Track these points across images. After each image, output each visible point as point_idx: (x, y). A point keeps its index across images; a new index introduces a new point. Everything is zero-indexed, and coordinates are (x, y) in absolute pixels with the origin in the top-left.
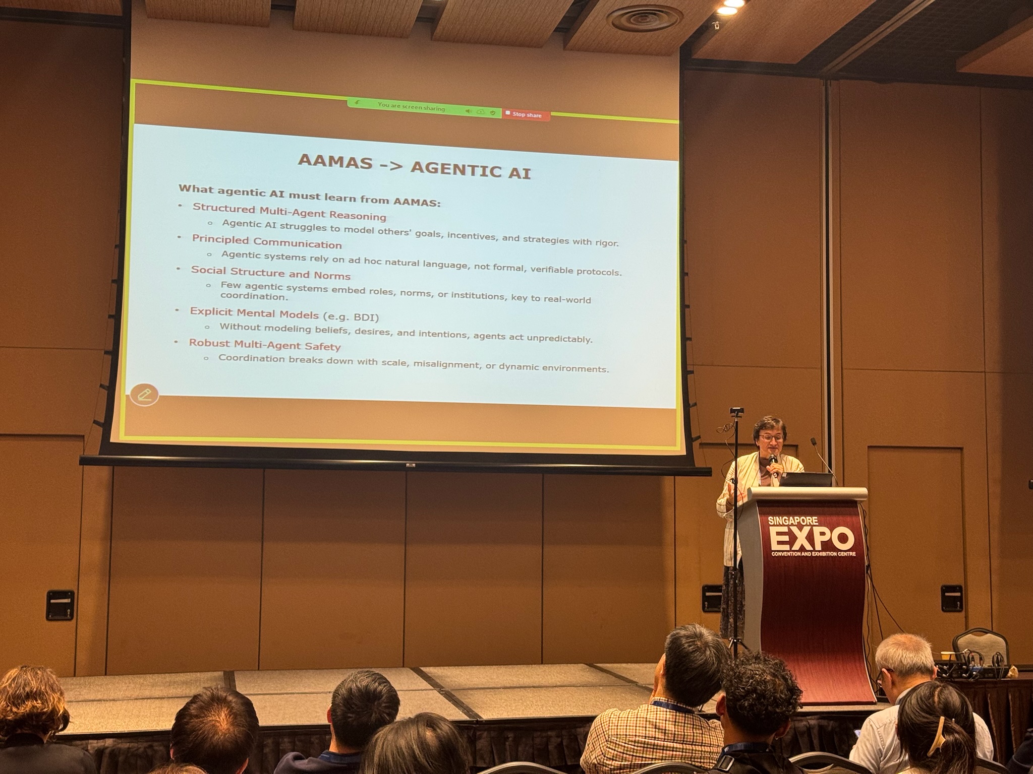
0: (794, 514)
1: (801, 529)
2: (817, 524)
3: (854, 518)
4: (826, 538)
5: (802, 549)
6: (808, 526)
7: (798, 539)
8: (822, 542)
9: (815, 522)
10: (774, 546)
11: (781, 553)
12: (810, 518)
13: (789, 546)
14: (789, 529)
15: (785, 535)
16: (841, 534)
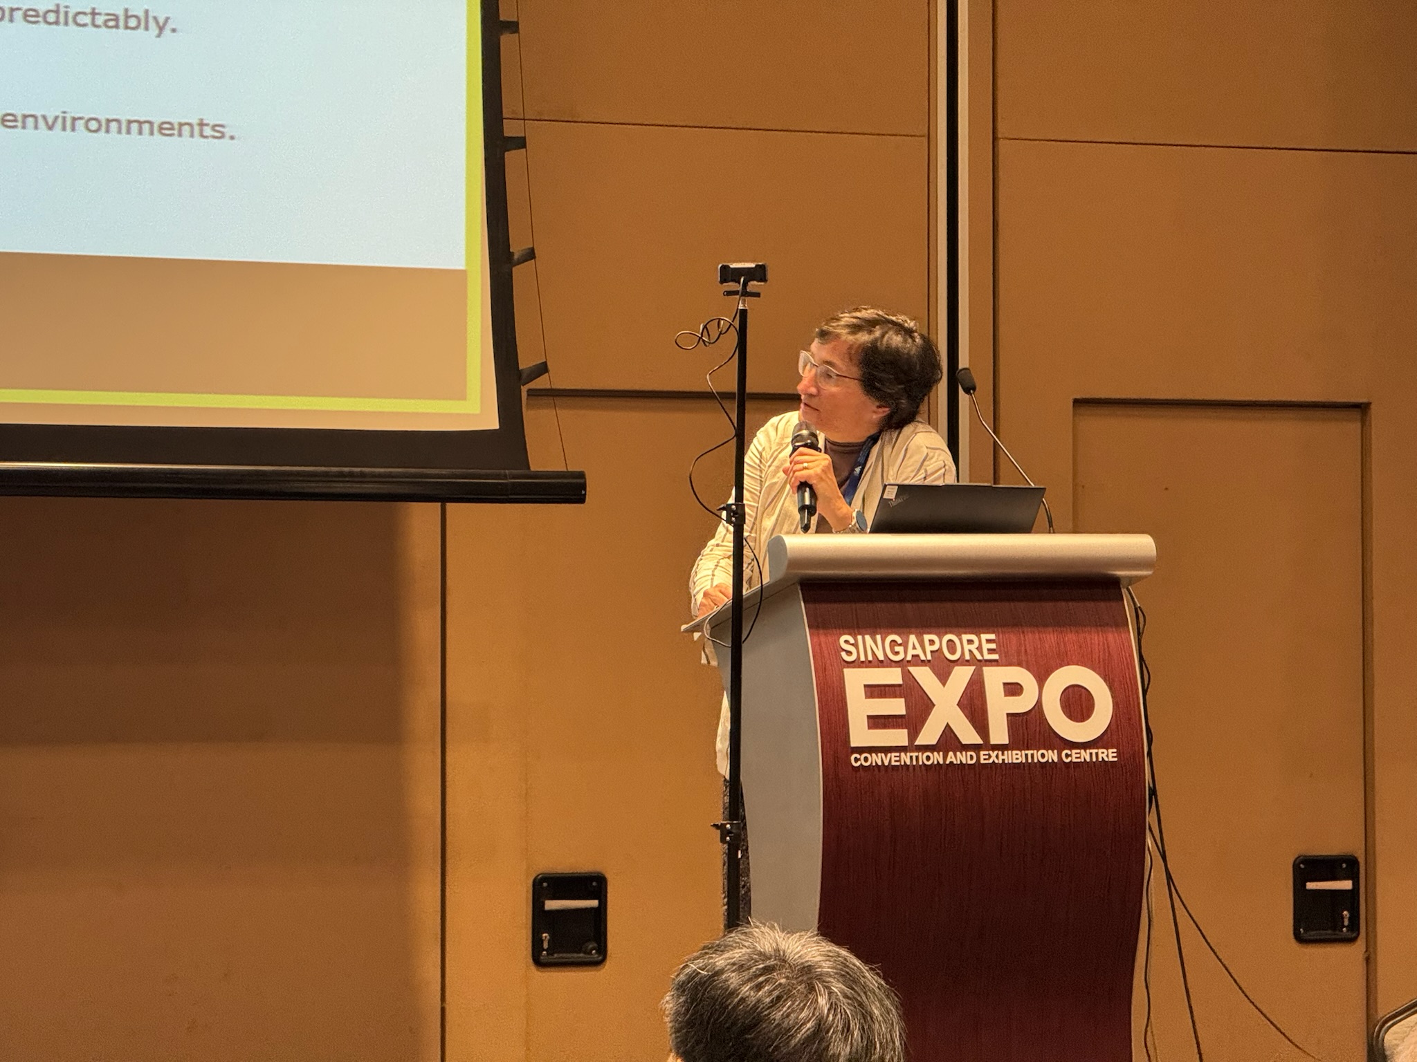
0: (923, 625)
1: (943, 677)
2: (995, 657)
3: (1112, 637)
4: (1022, 704)
5: (948, 740)
6: (968, 663)
7: (935, 707)
8: (1011, 718)
9: (991, 651)
10: (860, 735)
11: (883, 755)
12: (973, 636)
13: (905, 731)
14: (907, 675)
15: (896, 697)
16: (1070, 689)
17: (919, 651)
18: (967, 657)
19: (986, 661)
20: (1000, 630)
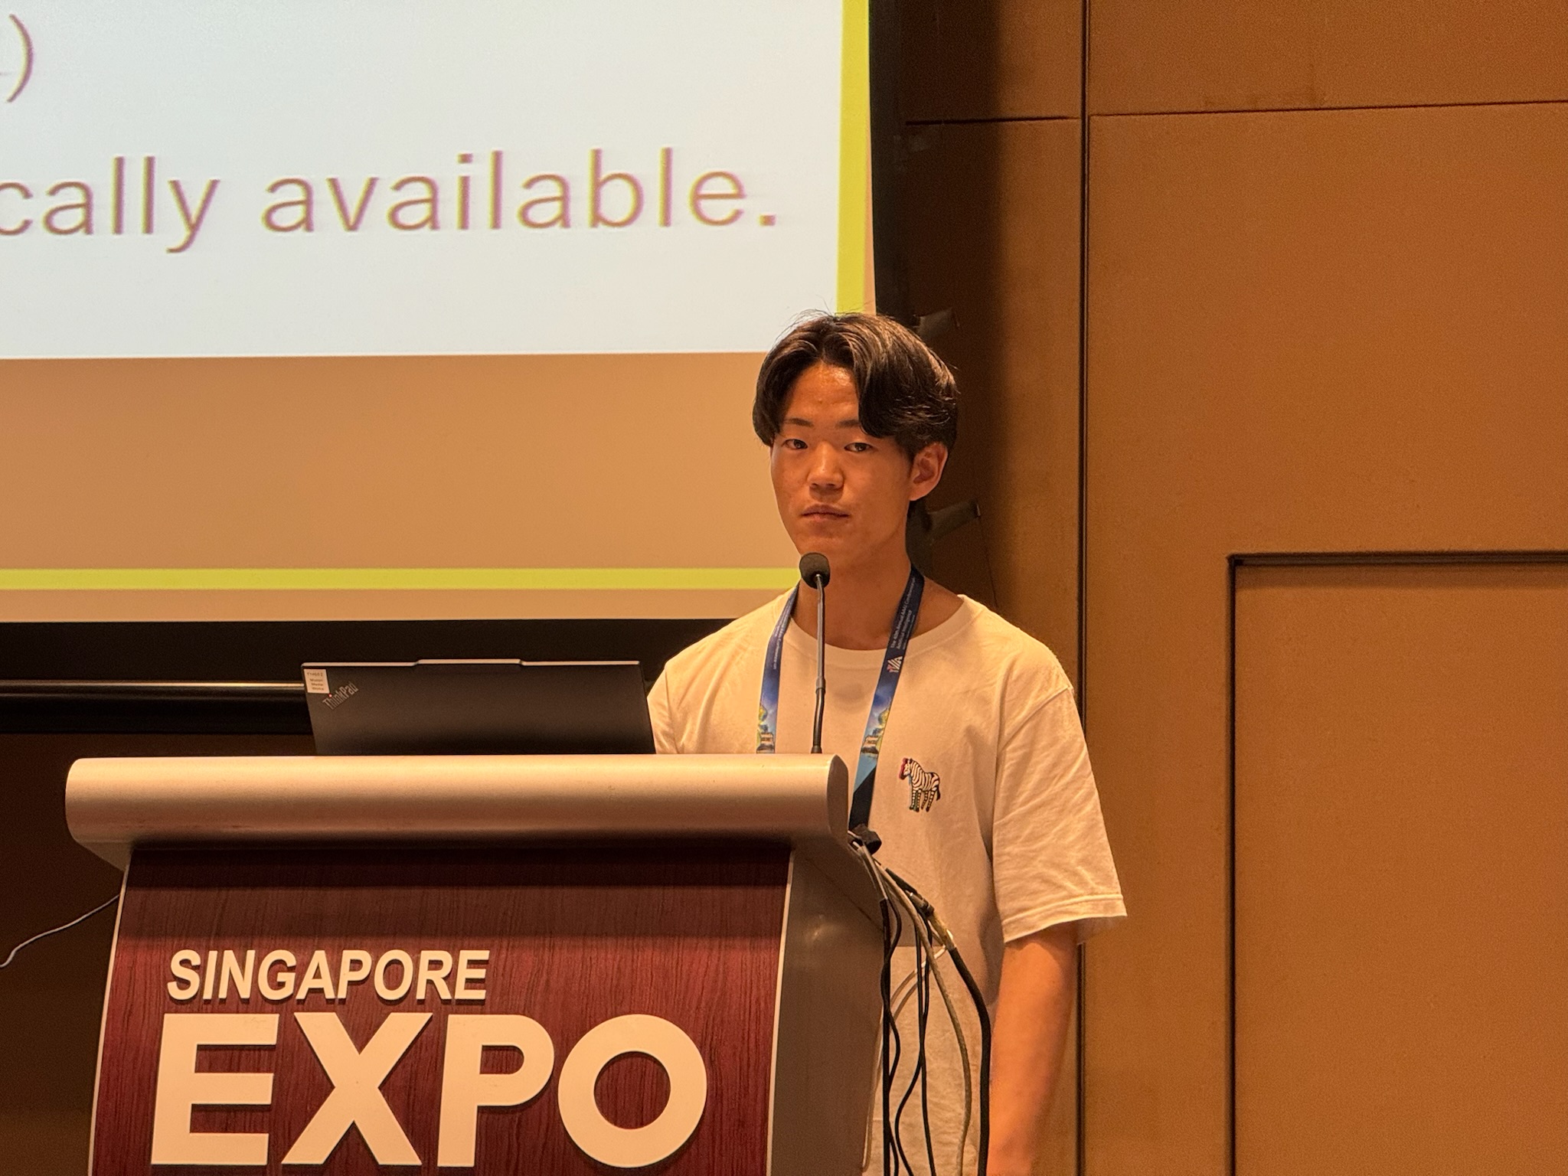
1: (361, 1034)
2: (480, 994)
3: (739, 957)
7: (335, 1090)
8: (488, 1115)
9: (471, 983)
10: (173, 1143)
12: (444, 956)
13: (264, 1138)
14: (290, 1031)
15: (258, 1071)
16: (624, 1063)
18: (421, 994)
19: (460, 1002)
20: (504, 942)
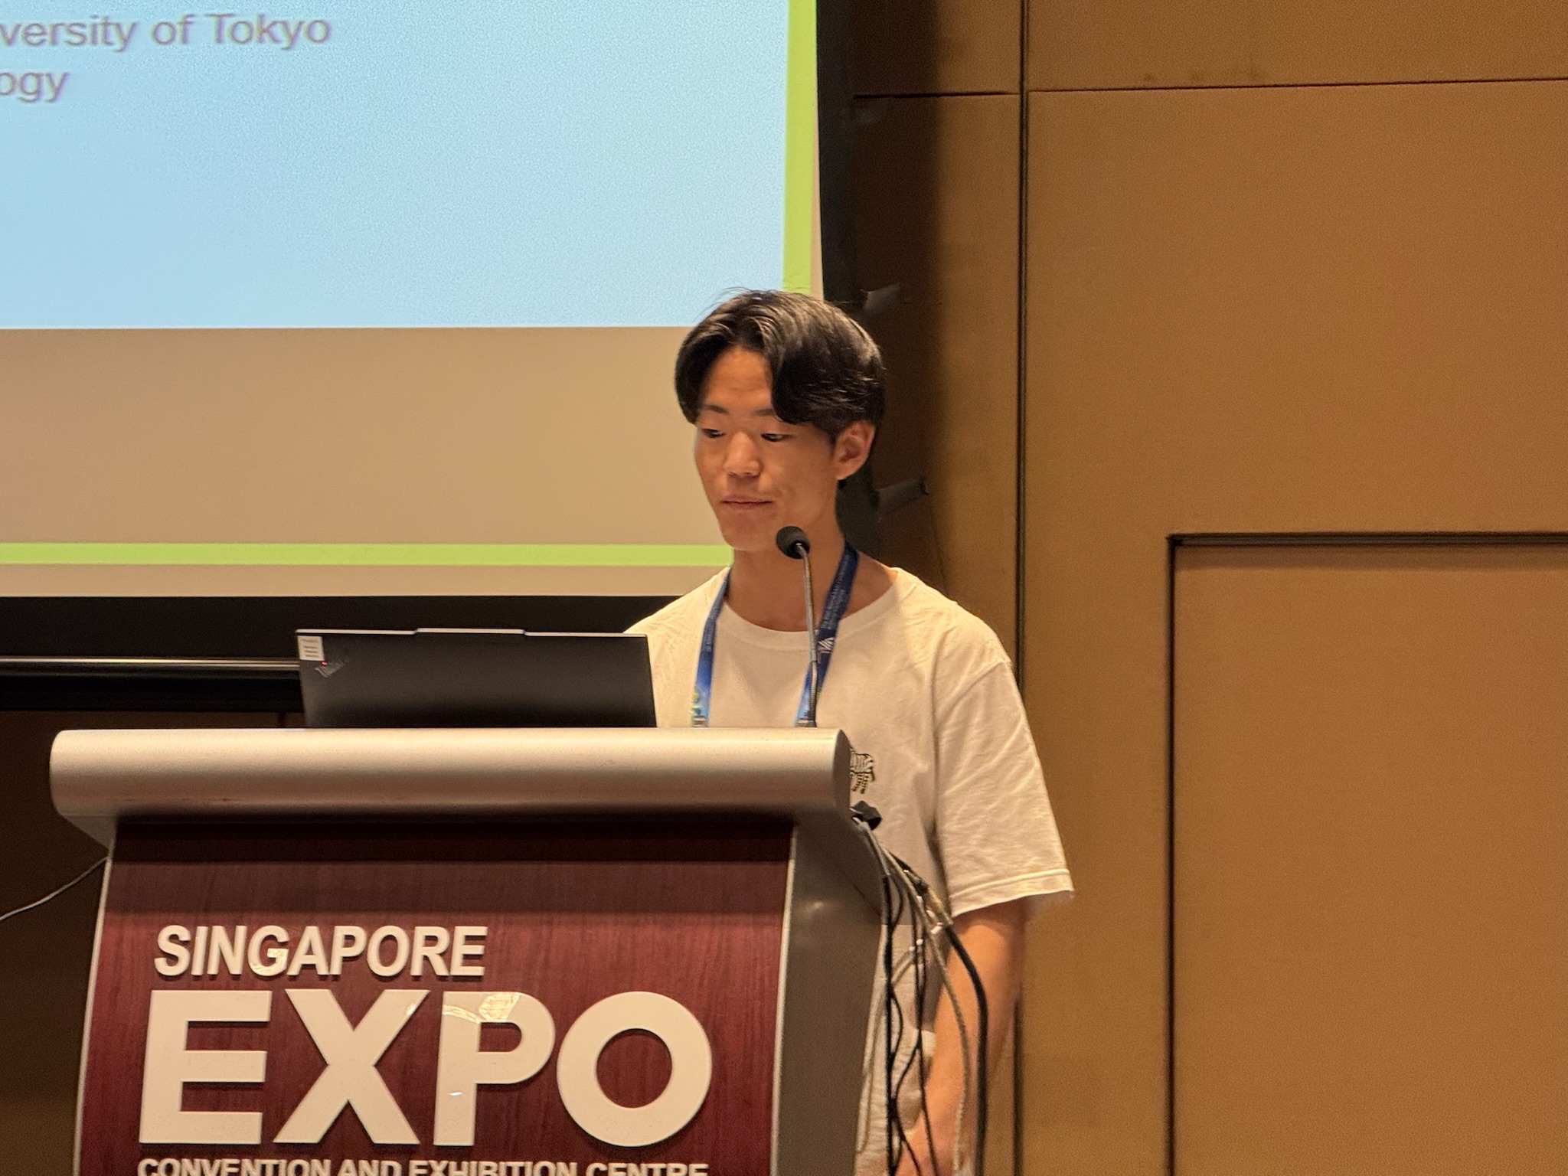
1: (355, 1011)
2: (477, 971)
3: (741, 933)
4: (513, 1067)
5: (346, 1137)
6: (416, 982)
7: (328, 1070)
8: (488, 1094)
9: (469, 959)
10: (163, 1121)
11: (205, 1162)
13: (259, 1117)
17: (318, 960)
18: (417, 970)
19: (457, 978)
20: (502, 918)
